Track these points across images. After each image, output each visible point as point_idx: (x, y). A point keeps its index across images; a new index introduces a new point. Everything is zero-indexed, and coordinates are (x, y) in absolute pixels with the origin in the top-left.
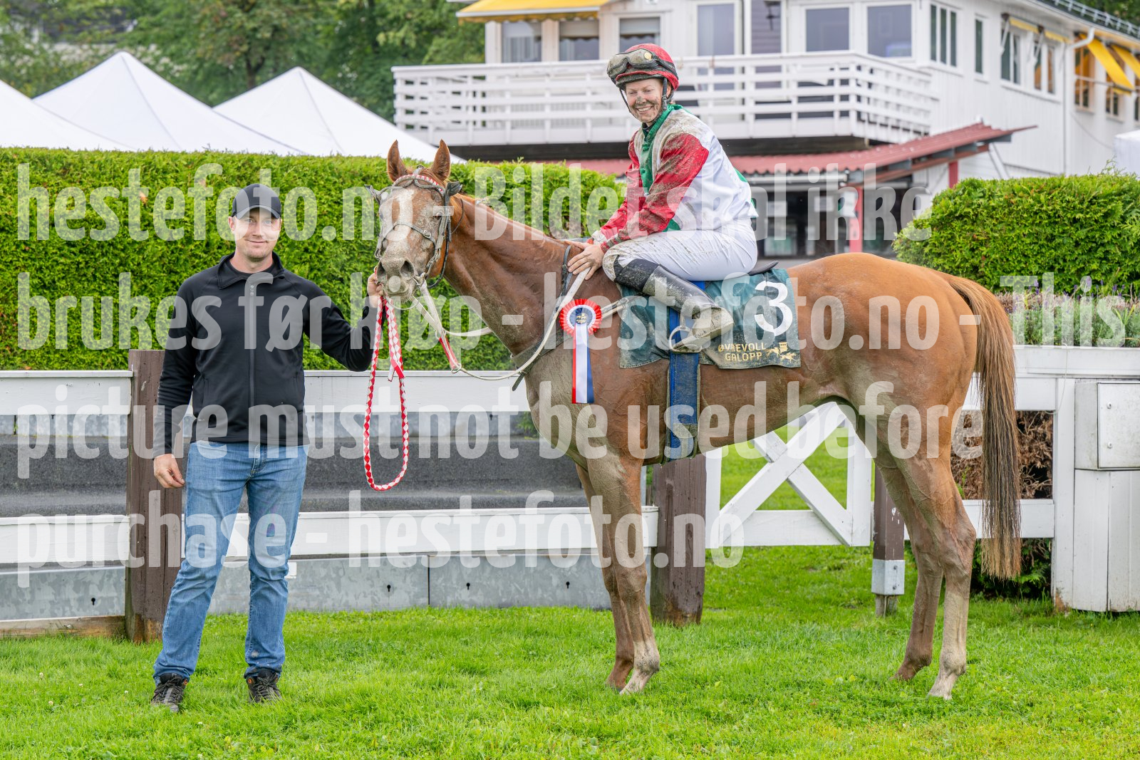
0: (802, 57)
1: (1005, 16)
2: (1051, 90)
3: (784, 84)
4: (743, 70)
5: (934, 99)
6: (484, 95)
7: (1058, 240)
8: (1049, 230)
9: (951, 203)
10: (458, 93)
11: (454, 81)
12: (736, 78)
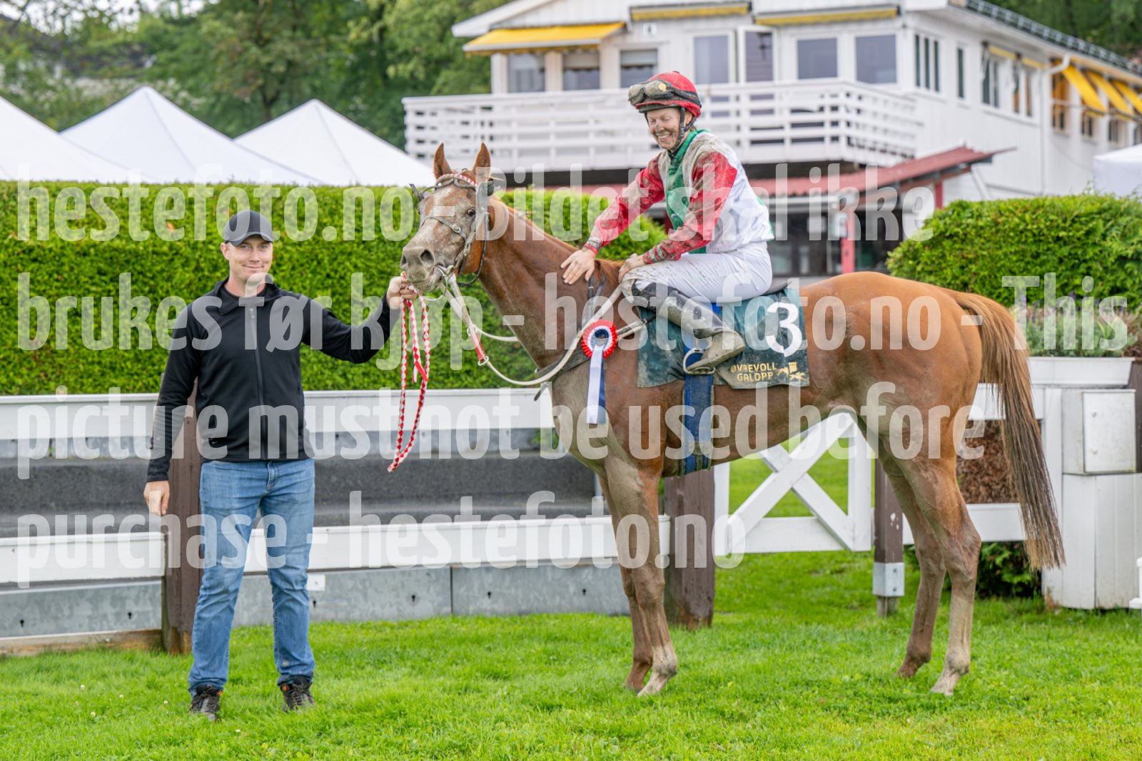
0: (793, 85)
1: (985, 44)
2: (1029, 113)
3: (777, 111)
4: (738, 98)
5: (920, 124)
6: (491, 124)
7: (1043, 257)
8: (1034, 248)
9: (941, 223)
10: (466, 123)
11: (463, 111)
12: (731, 106)
